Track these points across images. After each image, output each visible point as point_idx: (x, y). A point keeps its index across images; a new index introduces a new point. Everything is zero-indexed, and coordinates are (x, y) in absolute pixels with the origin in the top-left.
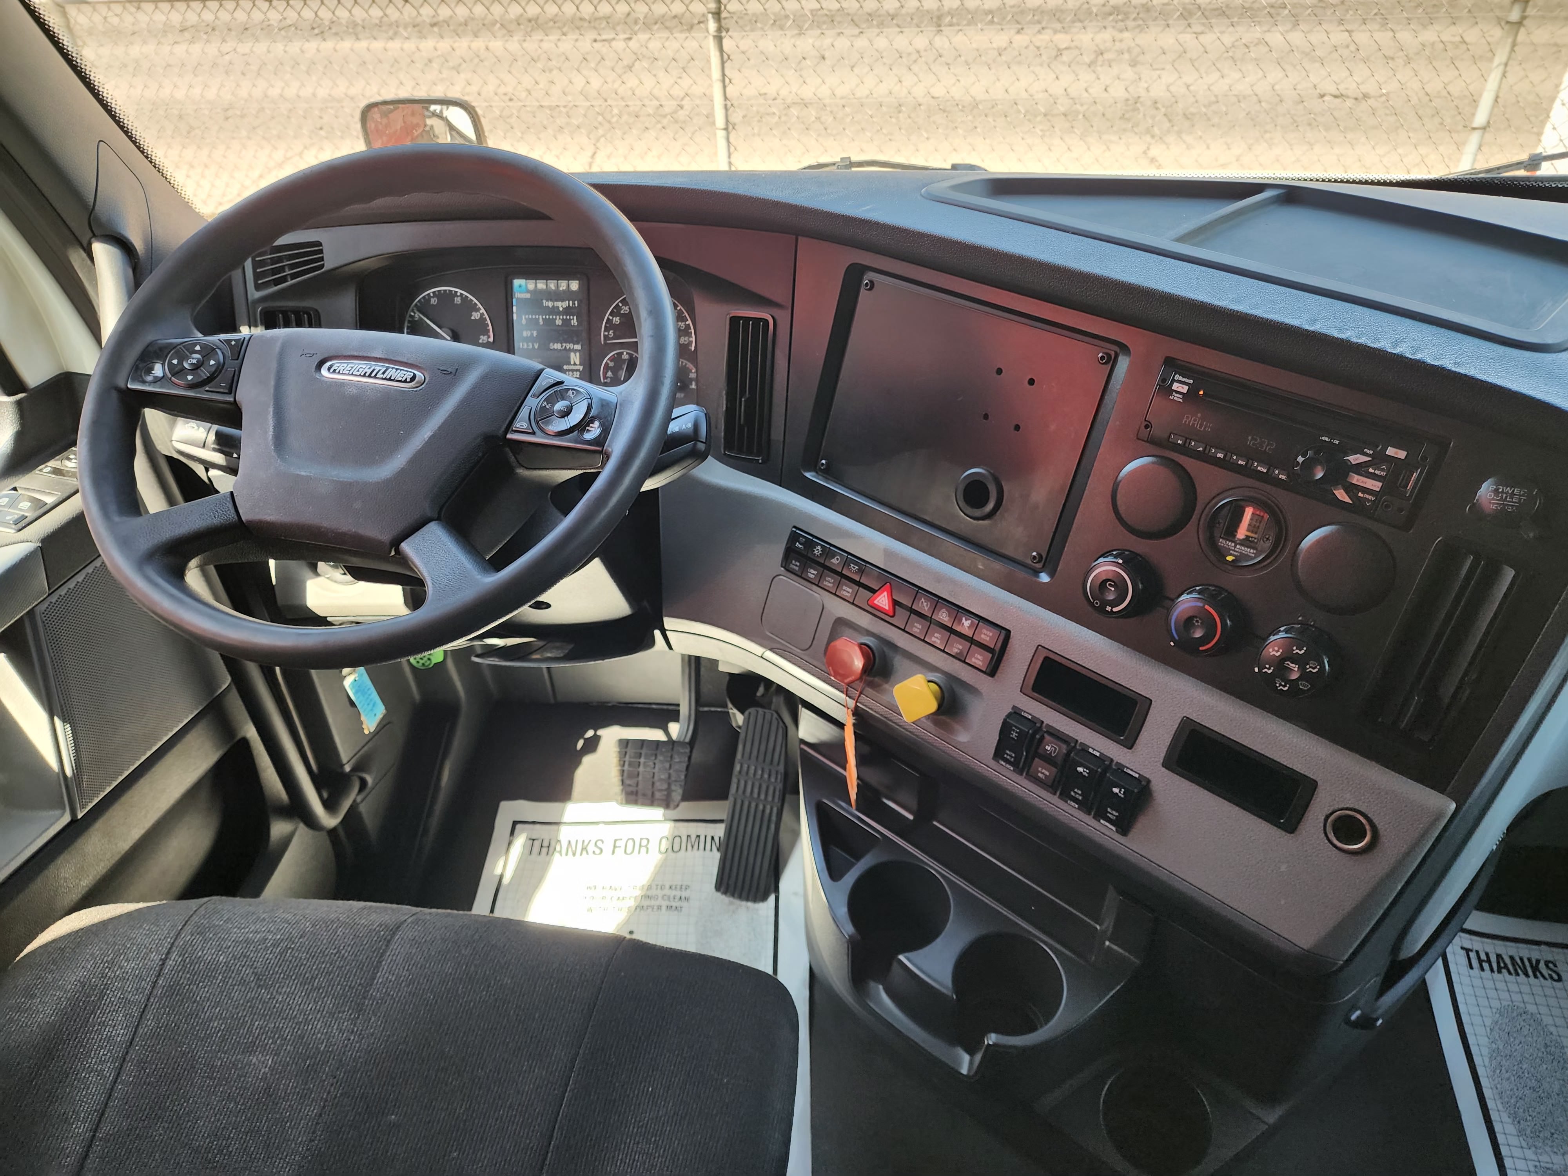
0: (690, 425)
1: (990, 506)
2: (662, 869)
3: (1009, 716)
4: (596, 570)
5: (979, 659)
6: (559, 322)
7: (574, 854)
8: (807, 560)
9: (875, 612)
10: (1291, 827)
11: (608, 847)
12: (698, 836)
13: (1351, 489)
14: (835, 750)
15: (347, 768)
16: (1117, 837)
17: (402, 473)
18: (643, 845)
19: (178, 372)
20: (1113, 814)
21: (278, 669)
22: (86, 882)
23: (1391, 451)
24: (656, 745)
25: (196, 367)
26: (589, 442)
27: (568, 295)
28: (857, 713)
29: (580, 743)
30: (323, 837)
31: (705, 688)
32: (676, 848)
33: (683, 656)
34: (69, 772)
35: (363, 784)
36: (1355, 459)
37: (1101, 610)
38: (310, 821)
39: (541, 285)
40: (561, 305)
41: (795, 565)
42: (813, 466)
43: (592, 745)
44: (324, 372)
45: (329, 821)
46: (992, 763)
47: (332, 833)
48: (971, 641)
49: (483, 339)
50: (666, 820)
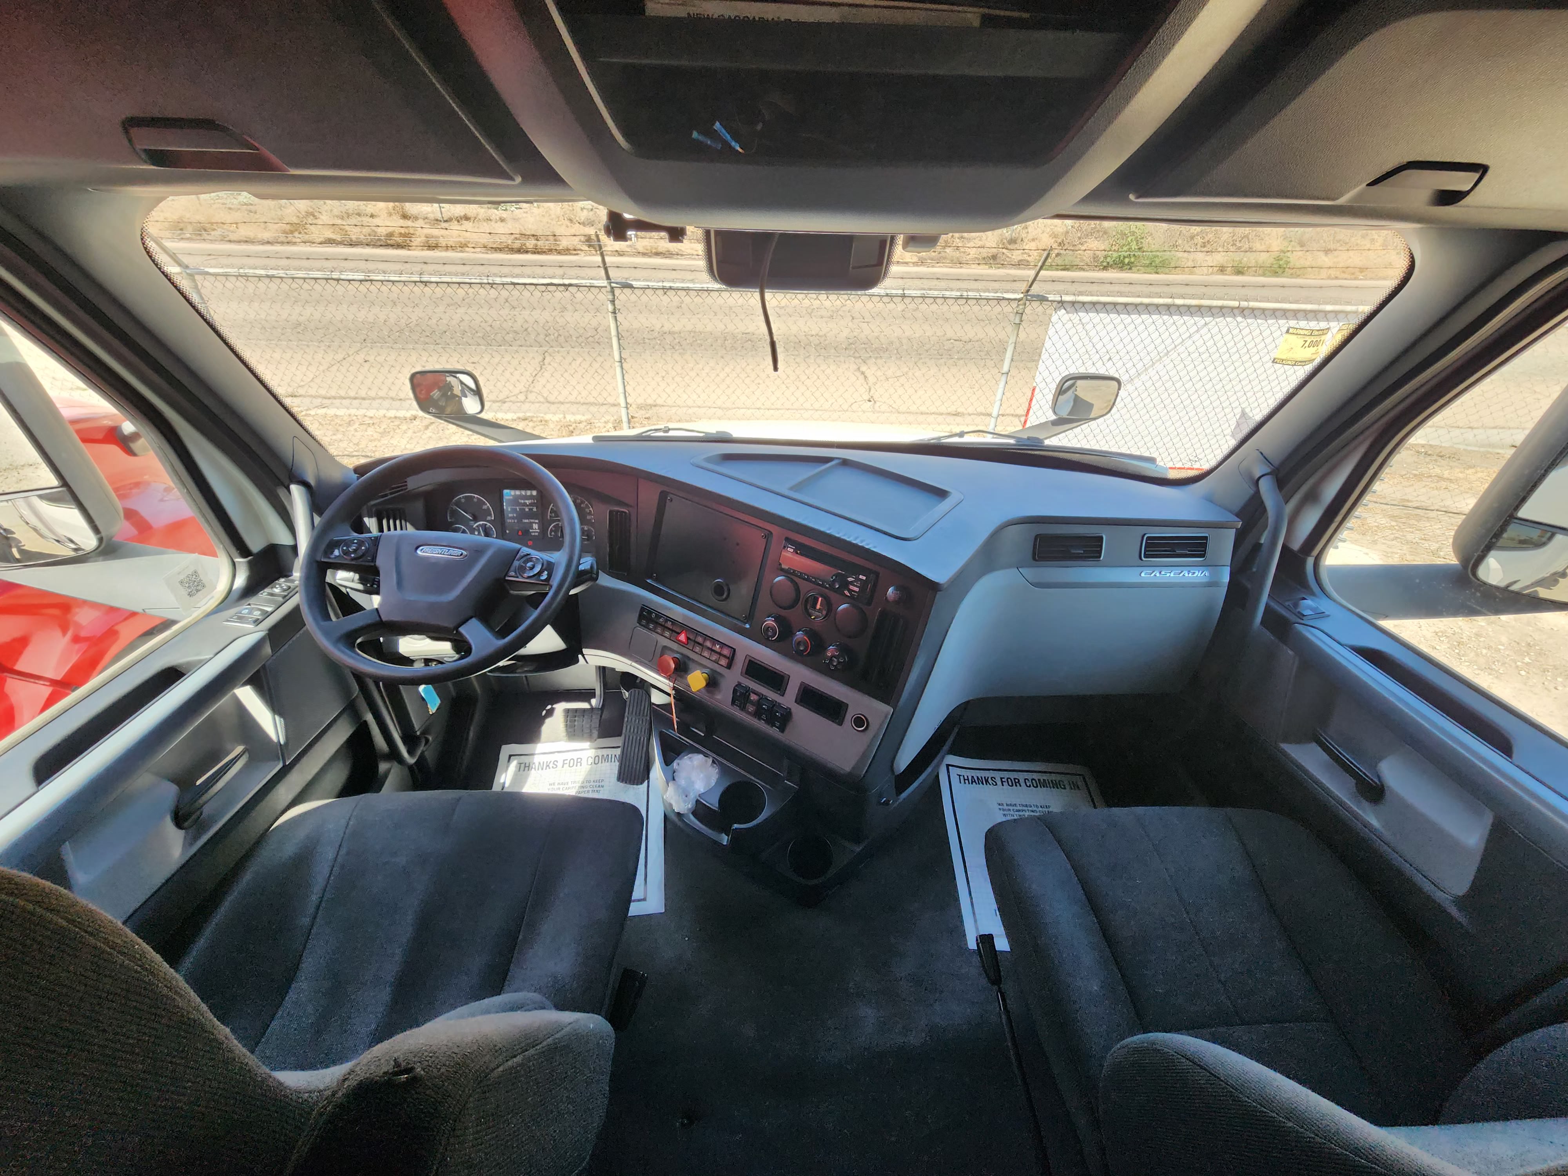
0: (589, 567)
1: (725, 596)
2: (590, 772)
3: (737, 686)
4: (548, 631)
5: (724, 662)
6: (527, 510)
7: (542, 769)
8: (650, 620)
9: (679, 642)
10: (840, 723)
11: (560, 764)
12: (608, 755)
13: (850, 591)
14: (666, 707)
15: (418, 733)
16: (780, 733)
17: (458, 597)
18: (579, 761)
19: (346, 553)
20: (778, 724)
21: (381, 683)
22: (290, 797)
23: (861, 577)
24: (584, 711)
25: (355, 551)
26: (542, 581)
27: (531, 497)
28: (674, 688)
29: (544, 713)
30: (406, 771)
31: (609, 680)
32: (596, 762)
33: (596, 666)
34: (282, 742)
35: (427, 741)
36: (850, 579)
37: (768, 639)
38: (400, 760)
39: (518, 492)
40: (528, 502)
41: (644, 622)
42: (651, 577)
43: (550, 713)
44: (419, 552)
45: (411, 761)
46: (731, 707)
47: (410, 768)
48: (720, 654)
49: (489, 518)
50: (591, 749)
